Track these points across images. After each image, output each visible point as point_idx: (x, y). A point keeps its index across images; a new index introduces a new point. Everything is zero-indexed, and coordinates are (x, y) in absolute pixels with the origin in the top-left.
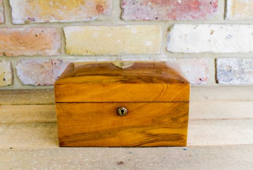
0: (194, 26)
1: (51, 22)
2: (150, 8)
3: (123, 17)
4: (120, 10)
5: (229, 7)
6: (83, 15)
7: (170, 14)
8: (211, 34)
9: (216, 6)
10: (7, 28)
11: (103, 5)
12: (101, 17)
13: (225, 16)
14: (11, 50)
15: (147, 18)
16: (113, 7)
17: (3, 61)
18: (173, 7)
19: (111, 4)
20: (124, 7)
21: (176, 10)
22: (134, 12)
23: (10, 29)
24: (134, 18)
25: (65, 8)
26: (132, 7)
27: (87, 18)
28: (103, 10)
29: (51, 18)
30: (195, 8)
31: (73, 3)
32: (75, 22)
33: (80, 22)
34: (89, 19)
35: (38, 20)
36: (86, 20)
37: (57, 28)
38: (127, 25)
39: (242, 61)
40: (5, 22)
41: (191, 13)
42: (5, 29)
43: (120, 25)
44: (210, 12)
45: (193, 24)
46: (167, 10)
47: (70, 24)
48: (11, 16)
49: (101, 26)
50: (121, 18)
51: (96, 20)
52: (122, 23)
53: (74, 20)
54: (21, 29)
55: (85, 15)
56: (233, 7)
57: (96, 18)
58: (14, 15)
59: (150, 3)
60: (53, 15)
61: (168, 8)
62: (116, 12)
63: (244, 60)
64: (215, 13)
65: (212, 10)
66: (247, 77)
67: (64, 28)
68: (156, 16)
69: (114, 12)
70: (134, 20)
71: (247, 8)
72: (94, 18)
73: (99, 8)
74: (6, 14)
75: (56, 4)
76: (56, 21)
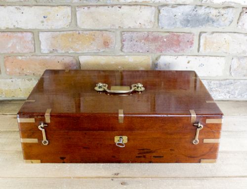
0: (176, 57)
1: (70, 52)
2: (143, 44)
3: (123, 50)
4: (121, 44)
5: (201, 44)
6: (94, 48)
7: (158, 48)
8: (188, 62)
9: (192, 43)
10: (37, 56)
11: (108, 41)
12: (107, 50)
13: (198, 51)
14: (39, 71)
15: (141, 51)
16: (116, 43)
17: (33, 79)
18: (160, 43)
19: (114, 41)
20: (124, 43)
21: (162, 45)
22: (131, 47)
23: (39, 57)
24: (132, 51)
25: (80, 43)
26: (130, 43)
27: (96, 50)
28: (108, 45)
29: (70, 50)
30: (177, 45)
31: (87, 39)
32: (88, 53)
33: (92, 53)
34: (98, 51)
35: (60, 51)
36: (95, 51)
37: (74, 57)
38: (126, 55)
39: (211, 82)
40: (35, 51)
41: (174, 48)
42: (35, 57)
43: (120, 56)
44: (187, 48)
45: (175, 56)
46: (156, 46)
47: (83, 54)
48: (40, 47)
49: (107, 56)
50: (121, 50)
51: (103, 52)
52: (122, 54)
53: (86, 51)
54: (47, 57)
55: (95, 48)
56: (205, 44)
57: (103, 50)
58: (42, 47)
59: (143, 41)
60: (72, 48)
61: (156, 44)
62: (118, 46)
63: (212, 82)
64: (191, 49)
65: (189, 46)
66: (215, 93)
67: (79, 57)
68: (147, 50)
69: (116, 46)
70: (131, 52)
71: (215, 45)
72: (101, 50)
73: (106, 44)
74: (36, 46)
75: (74, 40)
76: (73, 52)
